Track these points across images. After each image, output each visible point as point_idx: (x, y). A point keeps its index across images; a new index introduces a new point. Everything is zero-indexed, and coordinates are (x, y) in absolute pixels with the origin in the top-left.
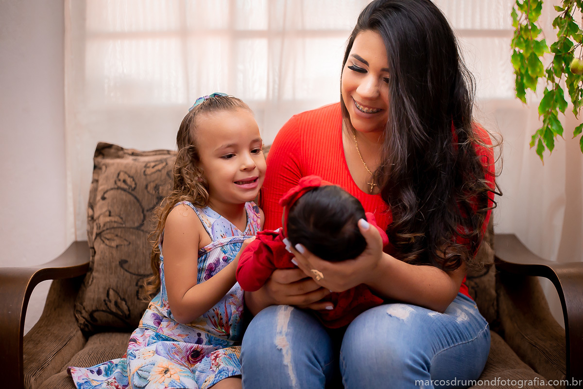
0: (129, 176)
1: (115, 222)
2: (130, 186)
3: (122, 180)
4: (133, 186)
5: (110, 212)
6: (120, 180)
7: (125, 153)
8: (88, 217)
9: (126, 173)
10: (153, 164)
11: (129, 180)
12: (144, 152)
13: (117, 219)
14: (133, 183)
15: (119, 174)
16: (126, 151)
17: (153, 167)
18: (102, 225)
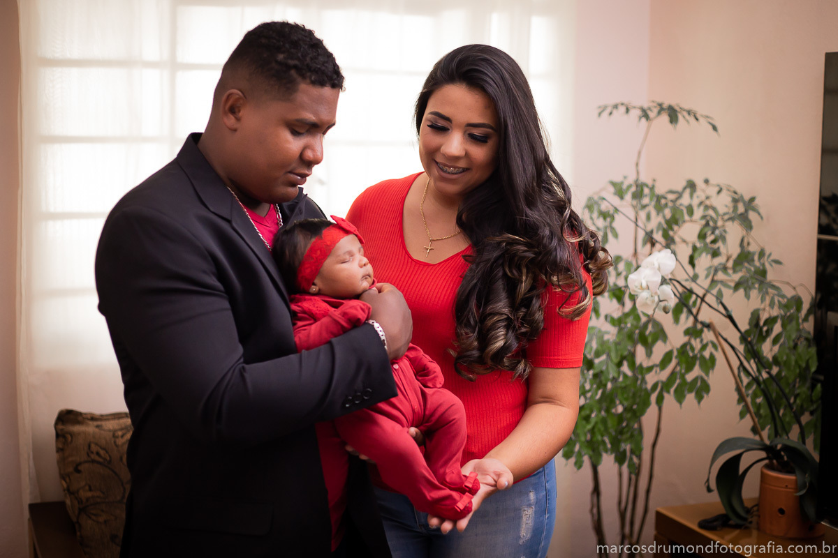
0: (101, 448)
1: (98, 497)
2: (105, 459)
3: (95, 452)
4: (108, 458)
5: (90, 487)
6: (92, 453)
7: (84, 418)
8: (64, 490)
9: (96, 444)
10: (120, 433)
11: (102, 452)
12: (102, 416)
13: (98, 493)
14: (107, 455)
15: (89, 446)
16: (84, 416)
17: (122, 436)
18: (84, 500)
